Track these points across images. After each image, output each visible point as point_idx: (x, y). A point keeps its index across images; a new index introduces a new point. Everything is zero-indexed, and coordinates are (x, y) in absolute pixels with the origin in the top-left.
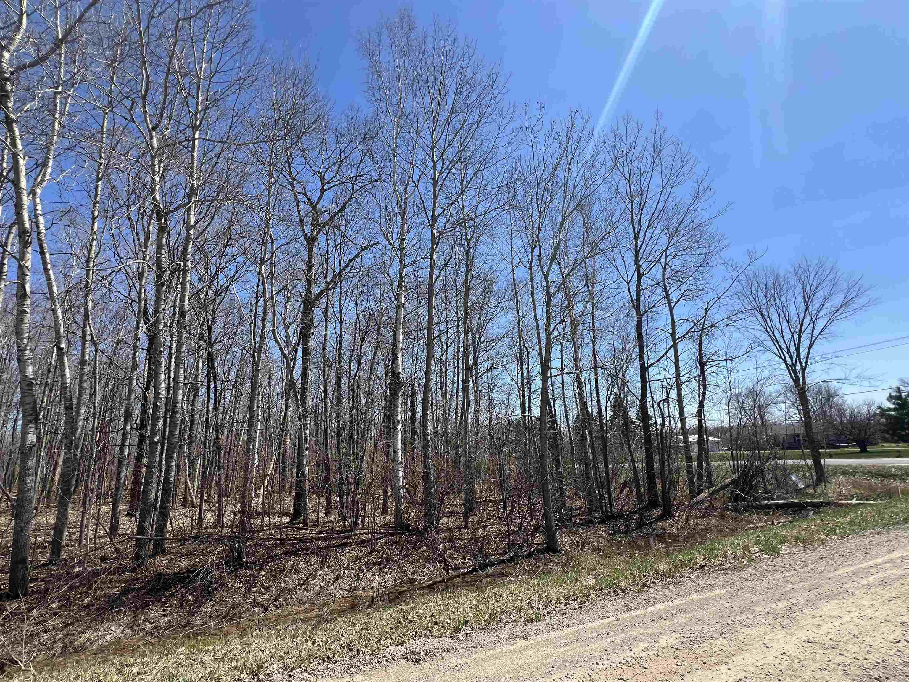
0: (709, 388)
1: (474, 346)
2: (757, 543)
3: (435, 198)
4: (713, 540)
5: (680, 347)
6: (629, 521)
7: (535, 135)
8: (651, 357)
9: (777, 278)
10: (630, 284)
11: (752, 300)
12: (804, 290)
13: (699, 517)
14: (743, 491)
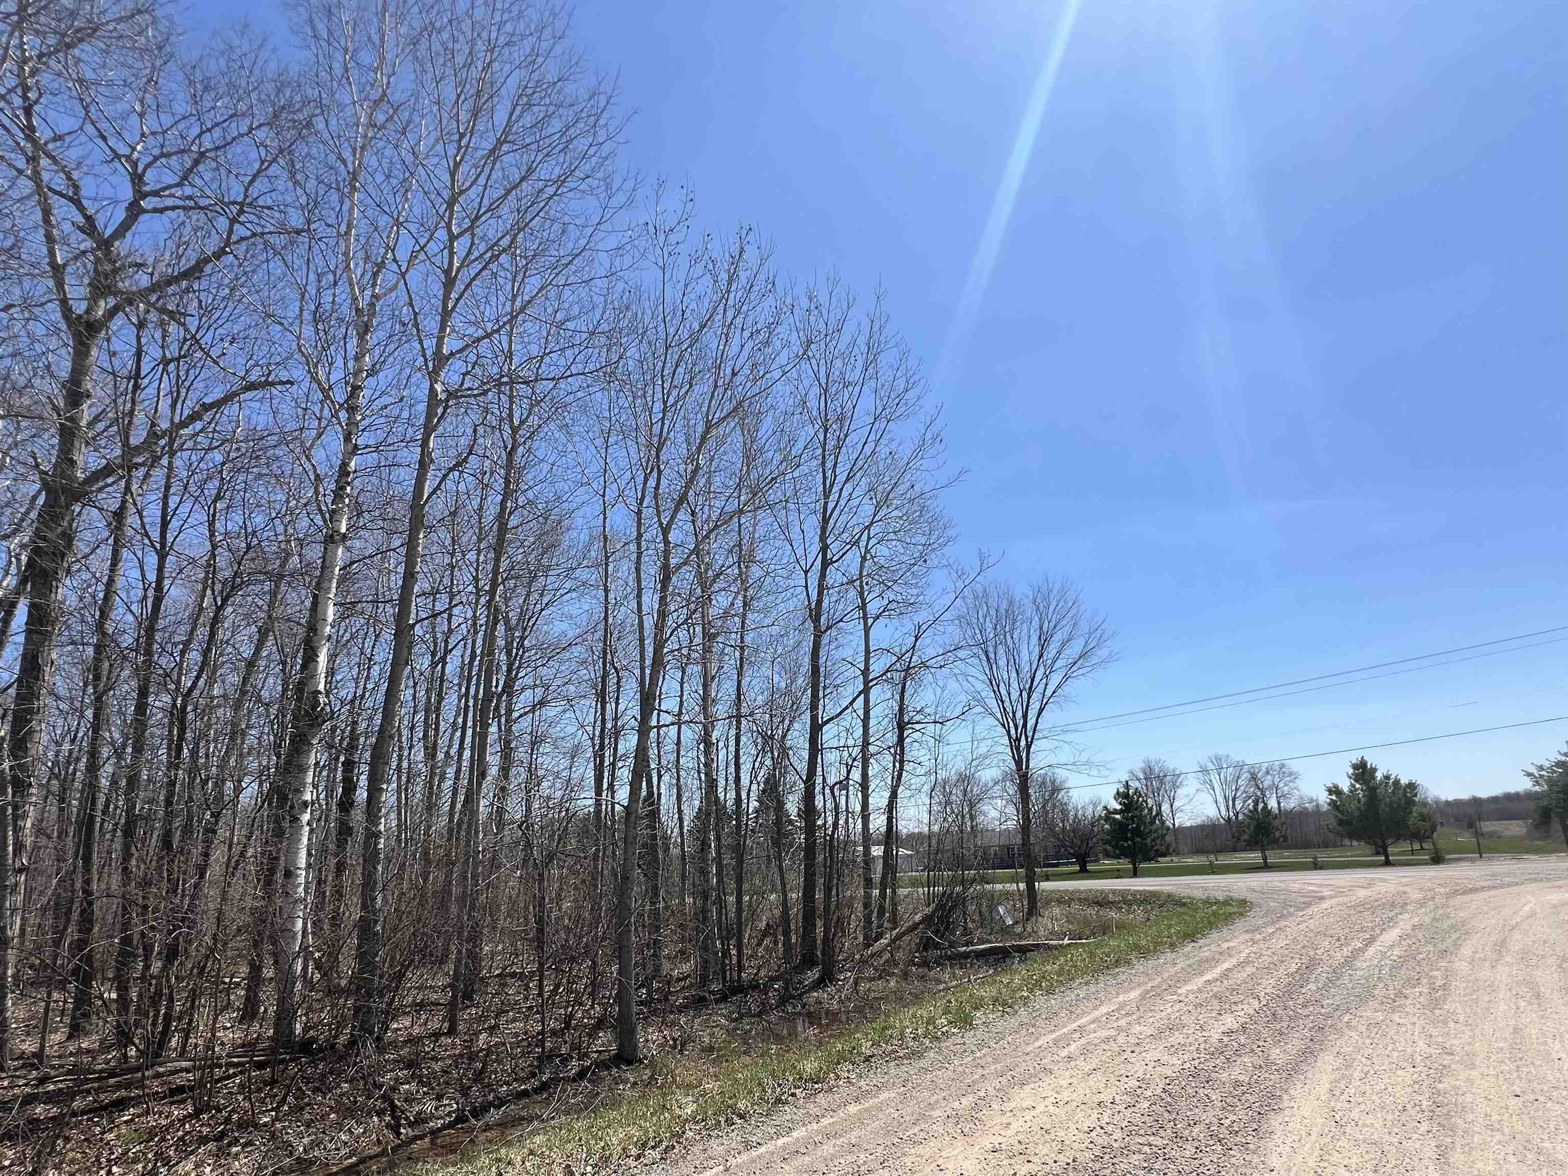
0: (908, 767)
1: (509, 653)
2: (946, 1012)
3: (446, 314)
4: (888, 1016)
5: (874, 693)
6: (766, 994)
7: (670, 249)
8: (828, 708)
9: (1011, 603)
10: (809, 574)
11: (977, 631)
12: (1041, 628)
13: (873, 979)
14: (936, 932)
